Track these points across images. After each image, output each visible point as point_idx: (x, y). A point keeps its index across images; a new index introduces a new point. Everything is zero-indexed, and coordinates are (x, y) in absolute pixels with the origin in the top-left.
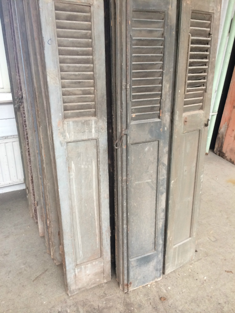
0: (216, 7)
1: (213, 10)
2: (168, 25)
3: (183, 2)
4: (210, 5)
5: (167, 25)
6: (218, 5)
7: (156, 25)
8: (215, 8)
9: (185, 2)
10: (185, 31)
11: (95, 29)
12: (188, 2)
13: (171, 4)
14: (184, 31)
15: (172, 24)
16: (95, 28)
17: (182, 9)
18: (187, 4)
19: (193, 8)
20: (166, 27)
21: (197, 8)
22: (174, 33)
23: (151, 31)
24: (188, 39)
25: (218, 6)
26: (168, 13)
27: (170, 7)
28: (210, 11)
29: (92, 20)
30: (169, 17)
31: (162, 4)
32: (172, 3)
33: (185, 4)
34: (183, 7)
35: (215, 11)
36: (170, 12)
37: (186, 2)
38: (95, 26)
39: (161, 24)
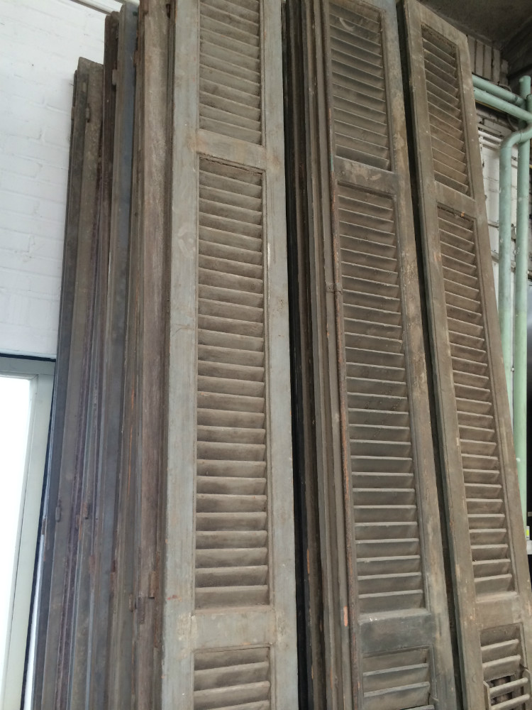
0: (524, 608)
1: (520, 617)
2: (439, 674)
3: (461, 622)
4: (513, 609)
5: (437, 675)
6: (527, 604)
7: (412, 677)
8: (523, 612)
9: (466, 619)
10: (475, 680)
11: (278, 699)
12: (471, 617)
13: (438, 628)
14: (473, 681)
15: (447, 671)
16: (278, 694)
17: (463, 634)
18: (470, 622)
19: (482, 626)
20: (435, 681)
21: (489, 624)
22: (453, 689)
23: (403, 693)
24: (483, 695)
25: (526, 606)
26: (434, 649)
27: (438, 635)
28: (515, 622)
29: (273, 678)
30: (439, 657)
31: (422, 632)
32: (440, 627)
33: (466, 623)
34: (462, 629)
35: (523, 619)
36: (439, 647)
37: (468, 619)
38: (278, 690)
39: (424, 673)
